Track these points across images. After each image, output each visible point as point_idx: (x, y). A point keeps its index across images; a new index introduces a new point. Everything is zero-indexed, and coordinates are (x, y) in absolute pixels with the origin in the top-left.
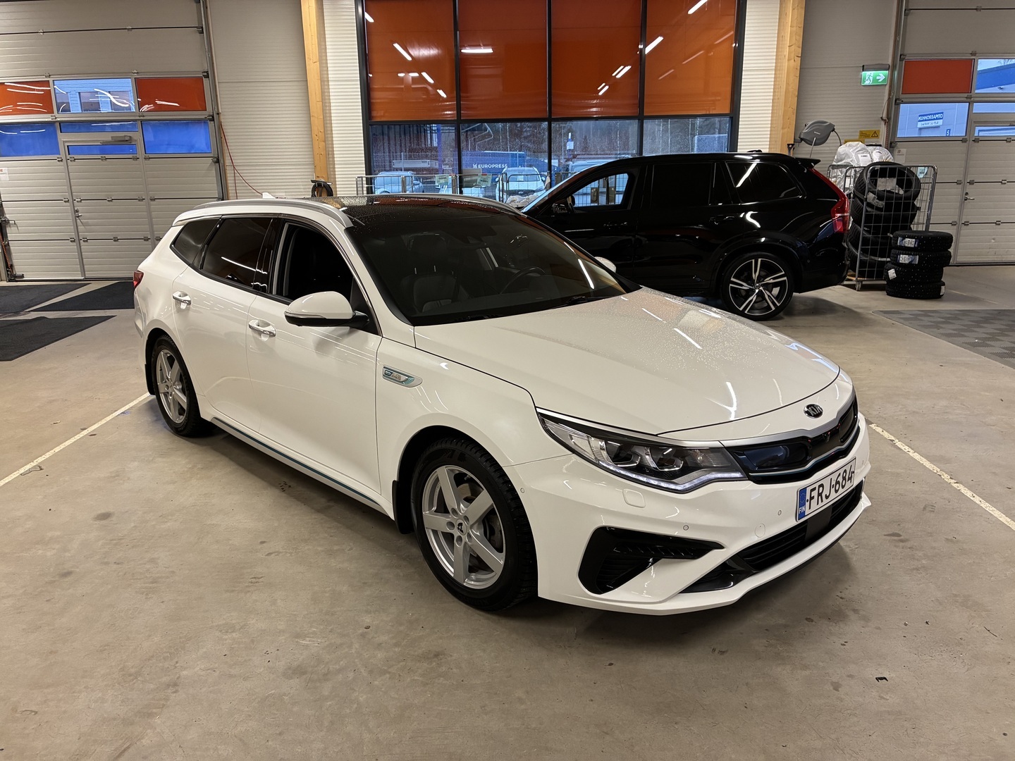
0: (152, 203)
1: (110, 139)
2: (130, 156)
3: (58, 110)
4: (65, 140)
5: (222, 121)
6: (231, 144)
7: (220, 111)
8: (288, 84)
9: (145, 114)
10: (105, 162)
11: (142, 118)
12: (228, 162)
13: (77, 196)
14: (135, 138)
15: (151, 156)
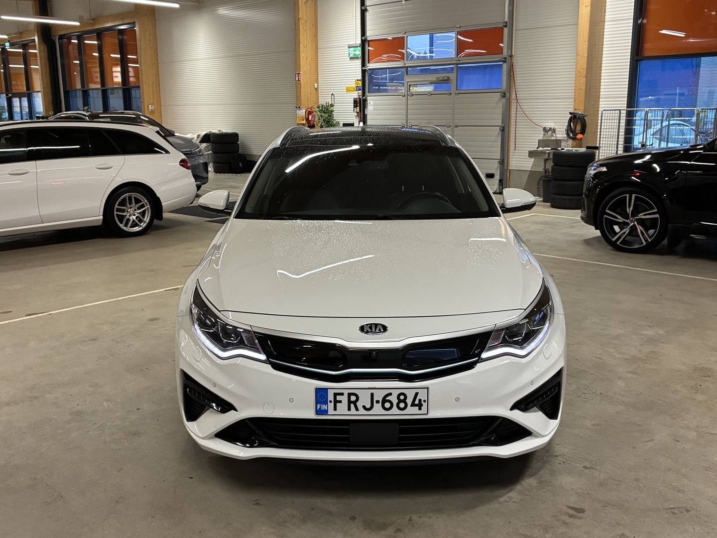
0: (456, 129)
1: (435, 79)
2: (446, 92)
3: (407, 58)
4: (408, 80)
5: (514, 62)
6: (518, 81)
7: (513, 54)
8: (568, 27)
9: (460, 58)
10: (430, 97)
11: (458, 62)
12: (513, 96)
13: (410, 123)
14: (451, 78)
15: (460, 92)
